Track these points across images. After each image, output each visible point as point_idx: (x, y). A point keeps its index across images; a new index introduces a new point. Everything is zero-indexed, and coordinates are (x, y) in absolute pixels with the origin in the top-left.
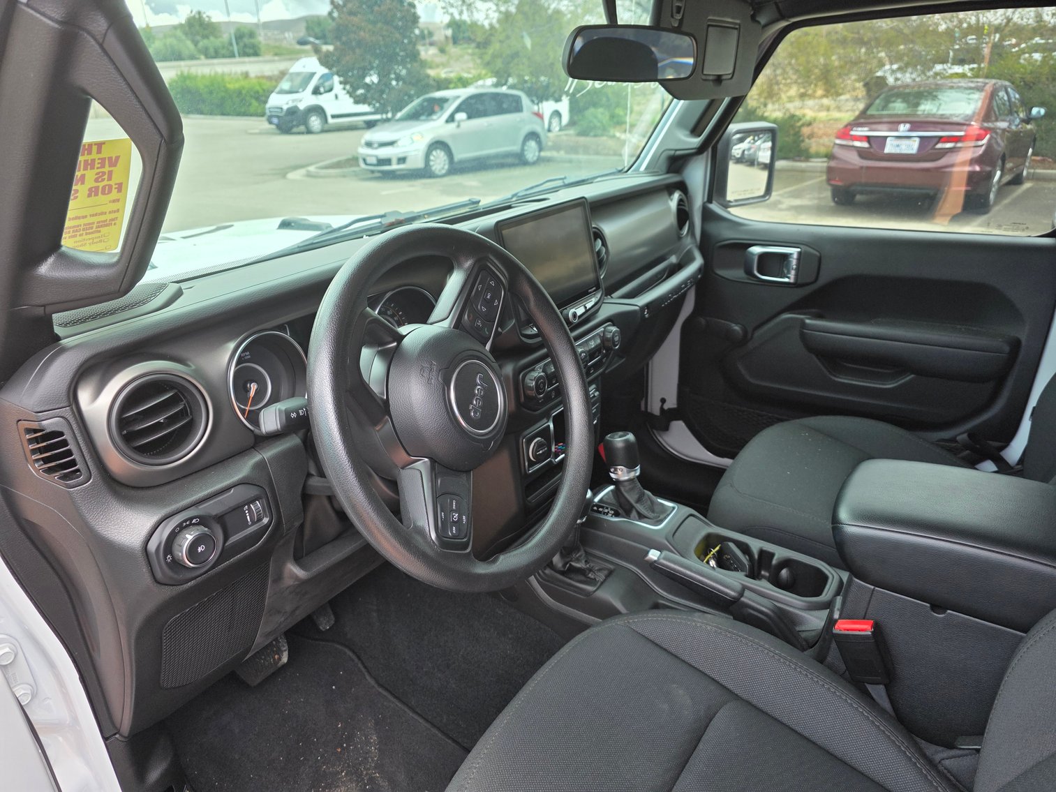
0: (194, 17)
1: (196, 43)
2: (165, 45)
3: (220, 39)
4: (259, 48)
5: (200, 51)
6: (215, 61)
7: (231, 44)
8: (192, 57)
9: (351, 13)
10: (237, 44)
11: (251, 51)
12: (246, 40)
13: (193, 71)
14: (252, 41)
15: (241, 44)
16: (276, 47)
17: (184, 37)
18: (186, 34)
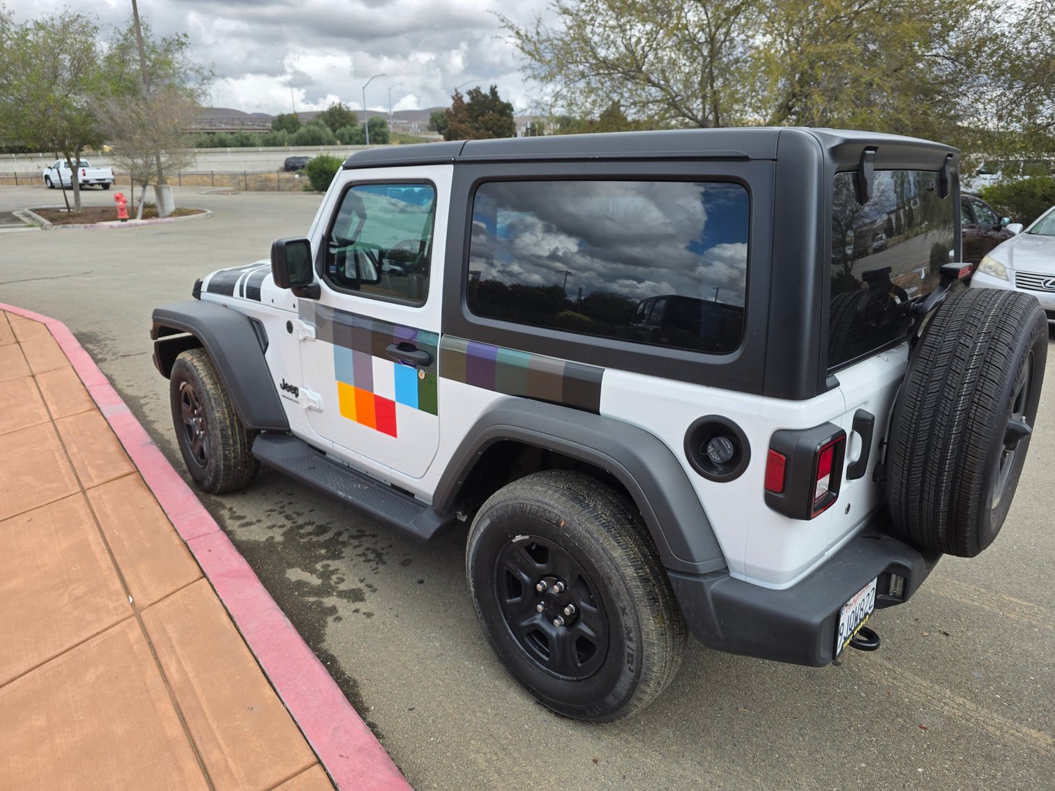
0: (336, 107)
1: (334, 131)
2: (309, 131)
3: (355, 128)
4: (388, 136)
5: (337, 138)
6: (349, 147)
7: (364, 131)
8: (331, 143)
9: (461, 122)
10: (369, 131)
11: (380, 138)
12: (377, 129)
13: (331, 154)
14: (382, 129)
15: (373, 133)
16: (403, 135)
17: (325, 125)
18: (326, 122)
